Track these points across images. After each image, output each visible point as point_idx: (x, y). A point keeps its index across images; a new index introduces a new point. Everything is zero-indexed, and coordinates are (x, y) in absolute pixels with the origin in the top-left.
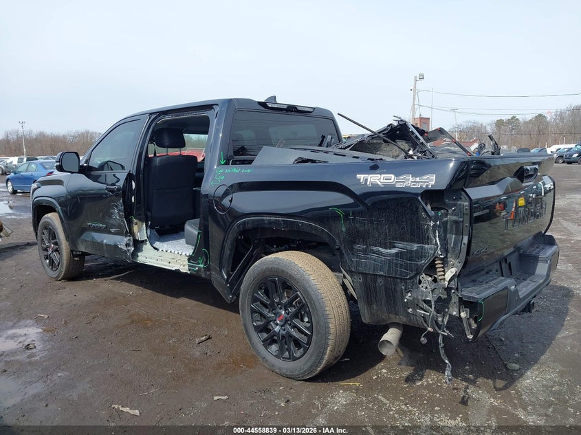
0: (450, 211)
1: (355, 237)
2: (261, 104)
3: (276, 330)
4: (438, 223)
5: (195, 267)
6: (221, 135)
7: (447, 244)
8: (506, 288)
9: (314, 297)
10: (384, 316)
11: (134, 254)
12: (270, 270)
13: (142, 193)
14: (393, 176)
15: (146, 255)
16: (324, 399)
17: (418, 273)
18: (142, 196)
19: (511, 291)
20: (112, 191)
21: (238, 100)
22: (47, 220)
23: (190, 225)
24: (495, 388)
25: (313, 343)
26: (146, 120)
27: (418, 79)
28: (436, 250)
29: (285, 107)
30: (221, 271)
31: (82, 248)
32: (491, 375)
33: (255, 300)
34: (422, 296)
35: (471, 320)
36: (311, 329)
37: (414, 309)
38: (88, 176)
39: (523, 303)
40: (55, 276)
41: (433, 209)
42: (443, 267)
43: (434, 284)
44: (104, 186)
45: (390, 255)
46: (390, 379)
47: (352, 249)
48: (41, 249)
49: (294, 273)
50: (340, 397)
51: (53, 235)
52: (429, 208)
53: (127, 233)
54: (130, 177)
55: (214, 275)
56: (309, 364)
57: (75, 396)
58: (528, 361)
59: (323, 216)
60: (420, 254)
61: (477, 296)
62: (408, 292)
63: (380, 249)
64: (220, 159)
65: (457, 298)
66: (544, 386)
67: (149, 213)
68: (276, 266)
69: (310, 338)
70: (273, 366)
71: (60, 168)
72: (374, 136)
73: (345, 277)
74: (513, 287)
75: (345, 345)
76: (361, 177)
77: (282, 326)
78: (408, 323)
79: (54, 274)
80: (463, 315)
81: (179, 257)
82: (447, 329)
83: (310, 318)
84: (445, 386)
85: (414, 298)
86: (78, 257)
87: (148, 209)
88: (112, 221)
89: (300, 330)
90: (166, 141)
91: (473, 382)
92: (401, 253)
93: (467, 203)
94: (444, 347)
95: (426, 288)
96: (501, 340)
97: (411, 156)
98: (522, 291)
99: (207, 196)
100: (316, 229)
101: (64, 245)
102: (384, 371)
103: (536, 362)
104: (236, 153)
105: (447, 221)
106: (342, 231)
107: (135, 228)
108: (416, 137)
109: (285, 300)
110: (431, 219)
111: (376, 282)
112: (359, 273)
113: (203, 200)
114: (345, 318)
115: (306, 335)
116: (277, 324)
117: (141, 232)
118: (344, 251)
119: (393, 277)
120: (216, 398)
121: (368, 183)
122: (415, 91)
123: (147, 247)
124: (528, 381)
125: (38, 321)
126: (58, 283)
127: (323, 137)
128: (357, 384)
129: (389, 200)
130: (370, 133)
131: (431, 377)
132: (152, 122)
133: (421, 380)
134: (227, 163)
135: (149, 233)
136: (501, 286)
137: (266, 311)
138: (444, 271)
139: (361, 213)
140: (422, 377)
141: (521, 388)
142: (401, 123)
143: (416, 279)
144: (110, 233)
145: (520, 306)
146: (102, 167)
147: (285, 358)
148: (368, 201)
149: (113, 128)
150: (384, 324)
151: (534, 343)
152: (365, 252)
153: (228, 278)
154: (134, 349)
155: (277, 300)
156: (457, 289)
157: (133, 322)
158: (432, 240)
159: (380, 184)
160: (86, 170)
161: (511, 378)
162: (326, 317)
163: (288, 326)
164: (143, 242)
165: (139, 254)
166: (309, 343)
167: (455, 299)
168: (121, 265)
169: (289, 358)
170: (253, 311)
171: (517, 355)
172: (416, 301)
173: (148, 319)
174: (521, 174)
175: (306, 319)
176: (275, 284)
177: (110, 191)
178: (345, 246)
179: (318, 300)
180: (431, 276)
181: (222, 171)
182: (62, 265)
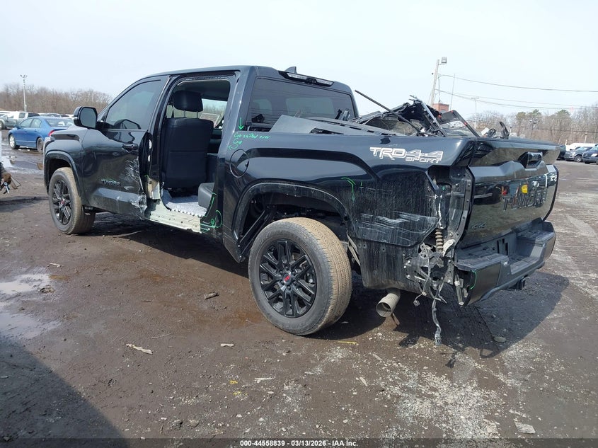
0: (454, 187)
1: (363, 206)
2: (281, 73)
3: (282, 289)
4: (441, 196)
5: (207, 228)
6: (241, 102)
7: (448, 217)
8: (500, 263)
9: (320, 260)
10: (384, 280)
11: (147, 212)
12: (281, 233)
13: (158, 152)
14: (404, 150)
15: (159, 214)
16: (323, 352)
17: (419, 243)
18: (158, 156)
19: (503, 266)
20: (129, 149)
21: (260, 68)
22: (60, 174)
23: (204, 188)
24: (481, 355)
25: (315, 302)
26: (167, 80)
27: (440, 63)
28: (437, 222)
29: (305, 78)
30: (232, 231)
31: (94, 204)
32: (479, 344)
33: (264, 260)
34: (421, 263)
35: (464, 289)
36: (315, 289)
37: (412, 276)
38: (105, 133)
39: (514, 280)
40: (65, 230)
41: (437, 184)
42: (442, 238)
43: (433, 253)
44: (121, 144)
45: (394, 225)
46: (385, 341)
47: (360, 218)
48: (52, 203)
49: (303, 237)
50: (337, 352)
51: (65, 189)
52: (434, 182)
53: (141, 191)
54: (147, 136)
55: (226, 236)
56: (311, 321)
57: (91, 334)
58: (515, 335)
59: (336, 185)
60: (422, 225)
61: (471, 267)
62: (408, 260)
63: (386, 219)
64: (238, 124)
65: (453, 267)
66: (525, 357)
67: (163, 174)
68: (286, 230)
69: (313, 297)
70: (277, 321)
71: (78, 123)
72: (389, 113)
73: (350, 244)
74: (506, 263)
75: (345, 306)
76: (374, 150)
77: (288, 286)
78: (406, 289)
79: (64, 228)
80: (457, 283)
81: (191, 218)
82: (441, 295)
83: (315, 279)
84: (435, 351)
85: (413, 265)
86: (89, 212)
87: (163, 170)
88: (126, 179)
89: (304, 290)
90: (185, 104)
91: (462, 350)
92: (405, 223)
93: (470, 181)
94: (436, 312)
95: (425, 256)
96: (492, 317)
97: (423, 134)
98: (514, 269)
99: (223, 160)
100: (327, 197)
101: (76, 199)
102: (380, 334)
103: (523, 338)
104: (255, 120)
105: (450, 196)
106: (352, 200)
107: (150, 187)
108: (430, 117)
109: (292, 262)
110: (435, 193)
111: (379, 249)
112: (364, 240)
113: (219, 163)
114: (348, 282)
115: (310, 294)
116: (283, 284)
117: (155, 191)
118: (352, 220)
119: (395, 245)
120: (222, 345)
121: (380, 156)
122: (436, 76)
123: (160, 207)
124: (512, 352)
125: (51, 268)
126: (67, 236)
127: (340, 112)
128: (354, 343)
129: (398, 173)
130: (386, 111)
131: (423, 343)
132: (172, 84)
133: (414, 344)
134: (245, 129)
135: (162, 193)
136: (494, 261)
137: (273, 272)
138: (443, 242)
139: (371, 185)
140: (415, 343)
141: (504, 357)
142: (416, 102)
143: (416, 248)
144: (123, 190)
145: (512, 281)
146: (119, 125)
147: (289, 315)
148: (380, 174)
149: (132, 86)
150: (384, 288)
151: (522, 321)
152: (372, 220)
153: (240, 238)
154: (145, 299)
155: (285, 262)
156: (453, 259)
157: (142, 277)
158: (434, 212)
159: (391, 157)
160: (103, 127)
161: (497, 349)
162: (330, 279)
163: (294, 286)
164: (156, 201)
165: (152, 212)
166: (312, 301)
167: (451, 269)
168: (128, 225)
169: (293, 315)
170: (261, 271)
171: (505, 330)
172: (415, 268)
173: (157, 275)
174: (525, 159)
175: (311, 281)
176: (285, 247)
177: (126, 149)
178: (353, 215)
179: (324, 263)
180: (430, 246)
181: (240, 136)
182: (73, 220)
